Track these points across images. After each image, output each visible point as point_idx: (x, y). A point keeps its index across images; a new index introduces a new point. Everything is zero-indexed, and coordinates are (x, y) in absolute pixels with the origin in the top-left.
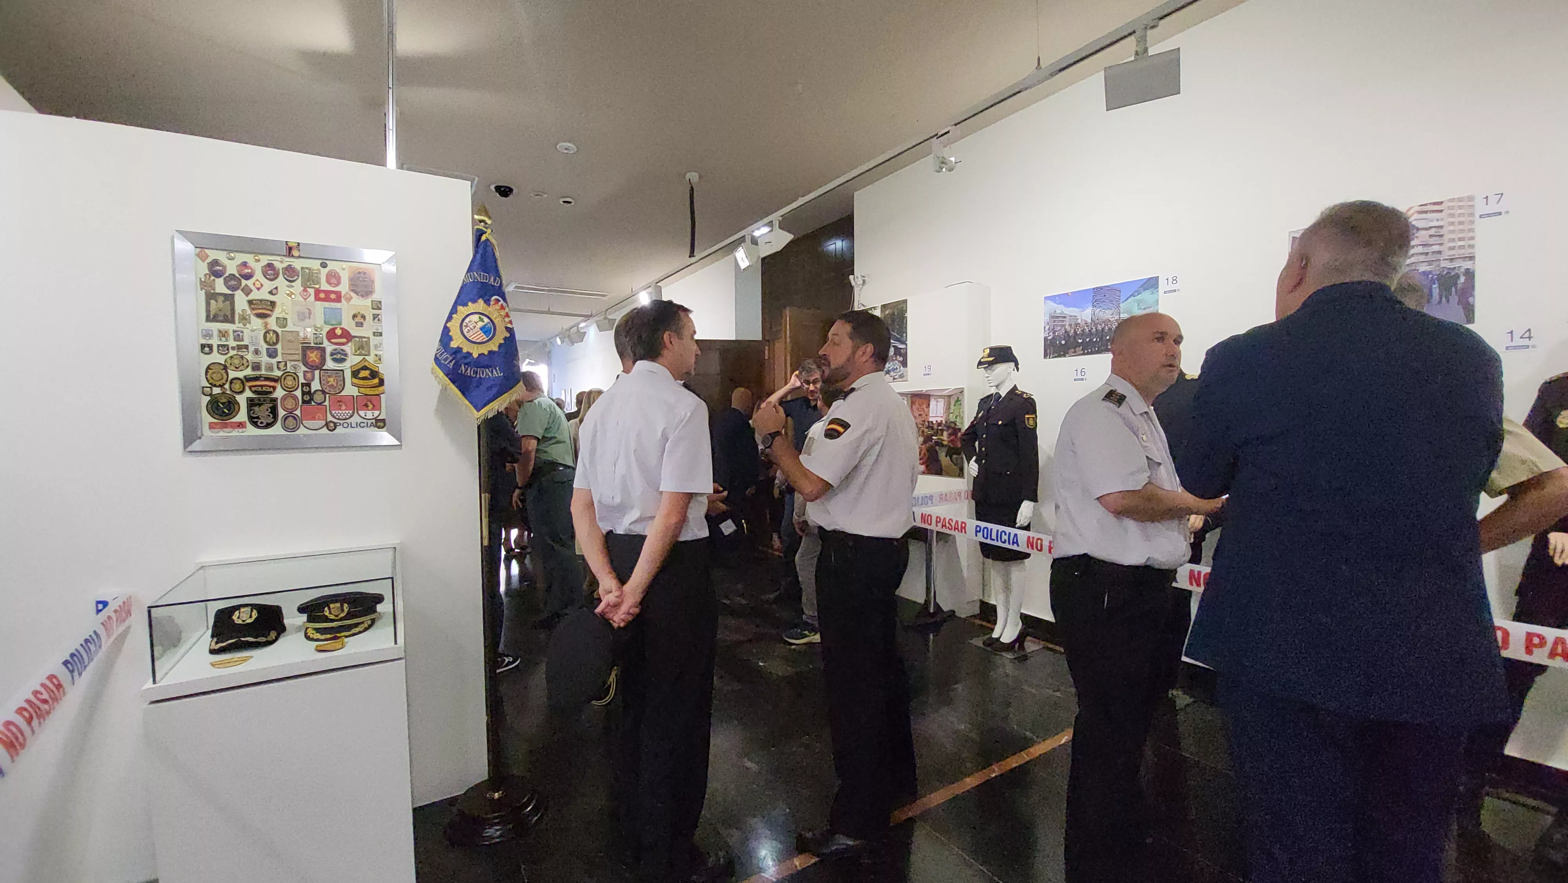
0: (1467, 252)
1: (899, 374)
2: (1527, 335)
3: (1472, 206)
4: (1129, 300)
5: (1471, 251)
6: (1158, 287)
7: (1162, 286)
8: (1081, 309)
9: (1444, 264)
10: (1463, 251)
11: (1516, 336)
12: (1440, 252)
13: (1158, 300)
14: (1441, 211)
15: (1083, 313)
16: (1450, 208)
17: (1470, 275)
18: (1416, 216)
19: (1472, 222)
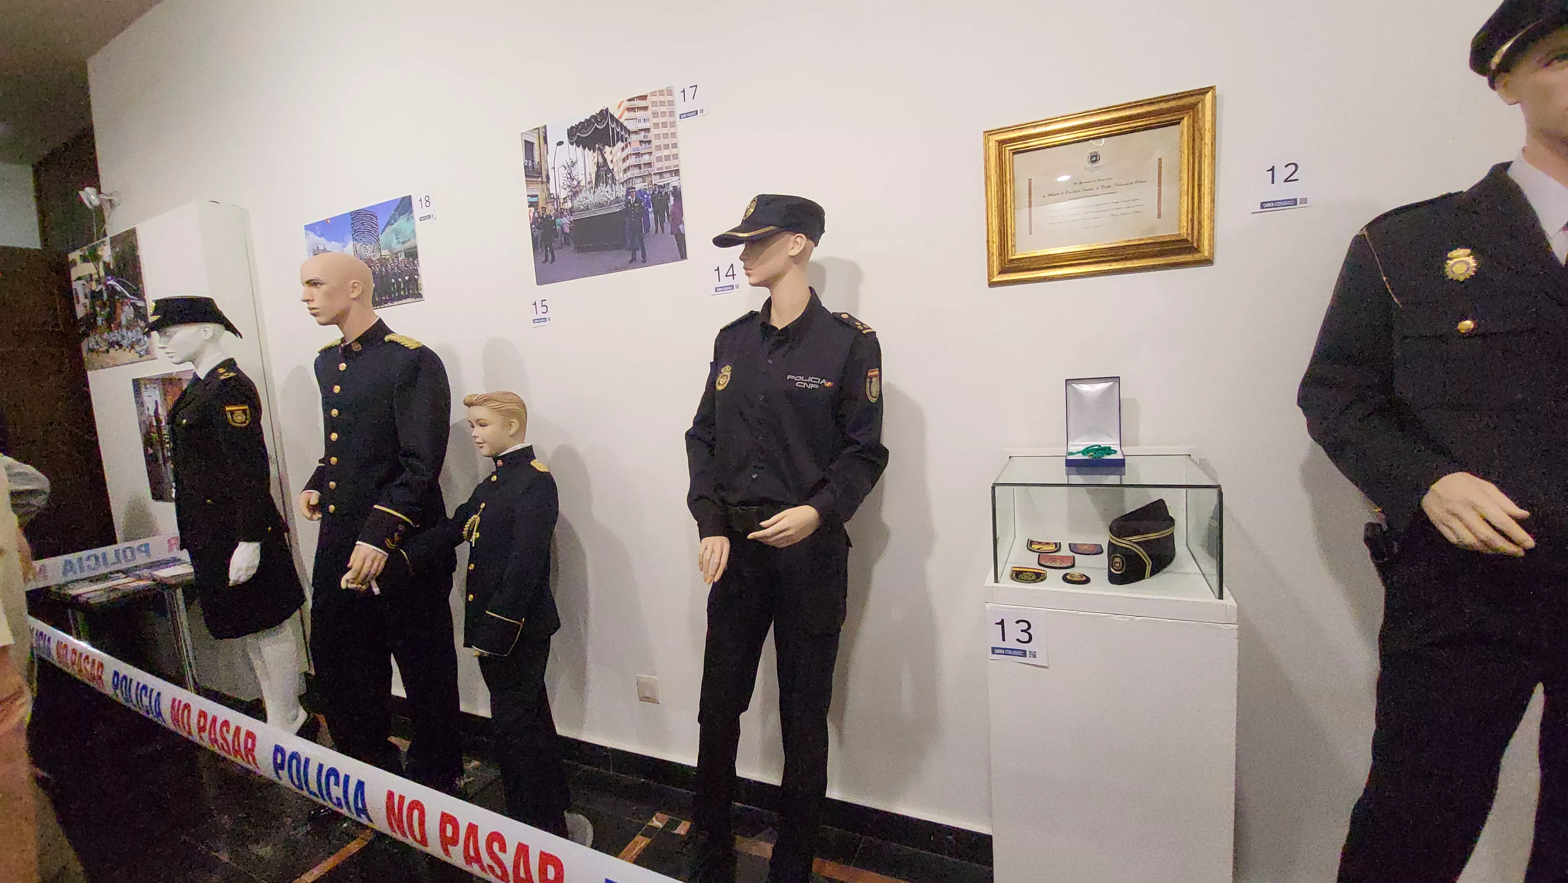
0: (671, 164)
1: (145, 347)
2: (730, 273)
3: (671, 103)
4: (387, 230)
5: (675, 162)
6: (412, 212)
7: (418, 210)
8: (341, 244)
9: (656, 180)
10: (668, 163)
11: (723, 273)
12: (649, 164)
13: (414, 231)
14: (646, 108)
15: (345, 249)
16: (654, 104)
17: (677, 193)
18: (627, 115)
19: (673, 124)
